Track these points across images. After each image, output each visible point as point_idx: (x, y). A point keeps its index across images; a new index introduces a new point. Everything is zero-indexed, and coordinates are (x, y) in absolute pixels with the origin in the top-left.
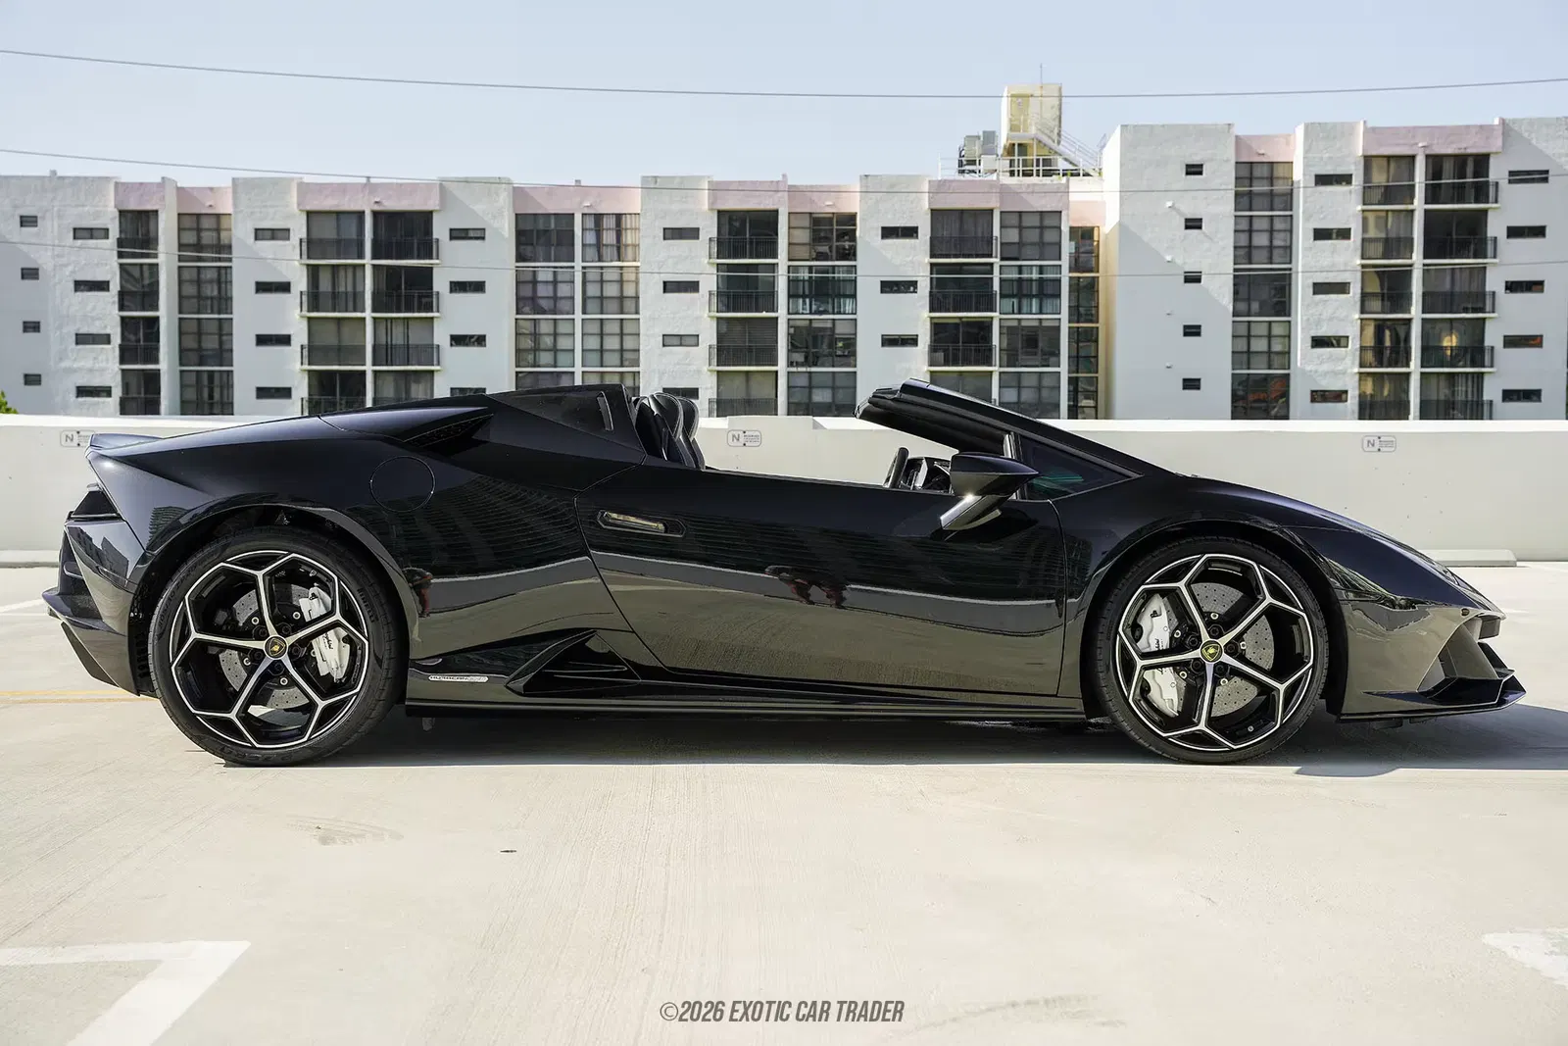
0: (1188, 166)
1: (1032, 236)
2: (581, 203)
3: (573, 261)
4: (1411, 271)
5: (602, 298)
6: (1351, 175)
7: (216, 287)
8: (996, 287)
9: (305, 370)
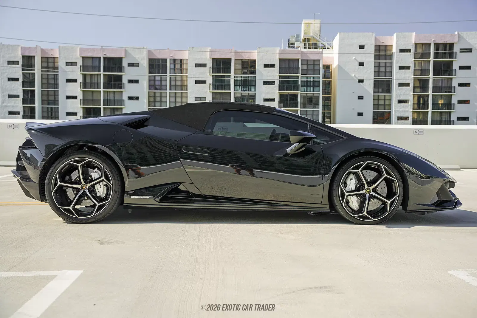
0: (360, 46)
1: (311, 67)
2: (169, 55)
3: (167, 74)
4: (429, 79)
5: (176, 85)
6: (411, 49)
7: (53, 81)
8: (300, 83)
9: (81, 107)
